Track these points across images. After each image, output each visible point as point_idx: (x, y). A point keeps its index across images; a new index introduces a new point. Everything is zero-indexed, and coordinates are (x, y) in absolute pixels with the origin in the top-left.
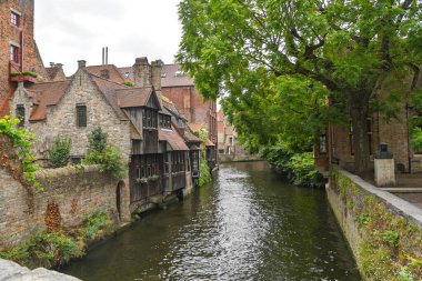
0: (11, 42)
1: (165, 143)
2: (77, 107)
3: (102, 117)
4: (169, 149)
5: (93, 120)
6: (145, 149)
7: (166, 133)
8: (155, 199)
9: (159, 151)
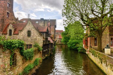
0: (7, 11)
1: (49, 41)
2: (28, 31)
3: (35, 34)
4: (50, 43)
5: (33, 35)
6: (45, 43)
7: (49, 39)
8: (46, 56)
9: (48, 43)
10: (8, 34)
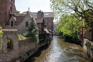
0: (10, 6)
4: (46, 33)
6: (41, 33)
8: (42, 45)
9: (44, 33)
10: (10, 25)
